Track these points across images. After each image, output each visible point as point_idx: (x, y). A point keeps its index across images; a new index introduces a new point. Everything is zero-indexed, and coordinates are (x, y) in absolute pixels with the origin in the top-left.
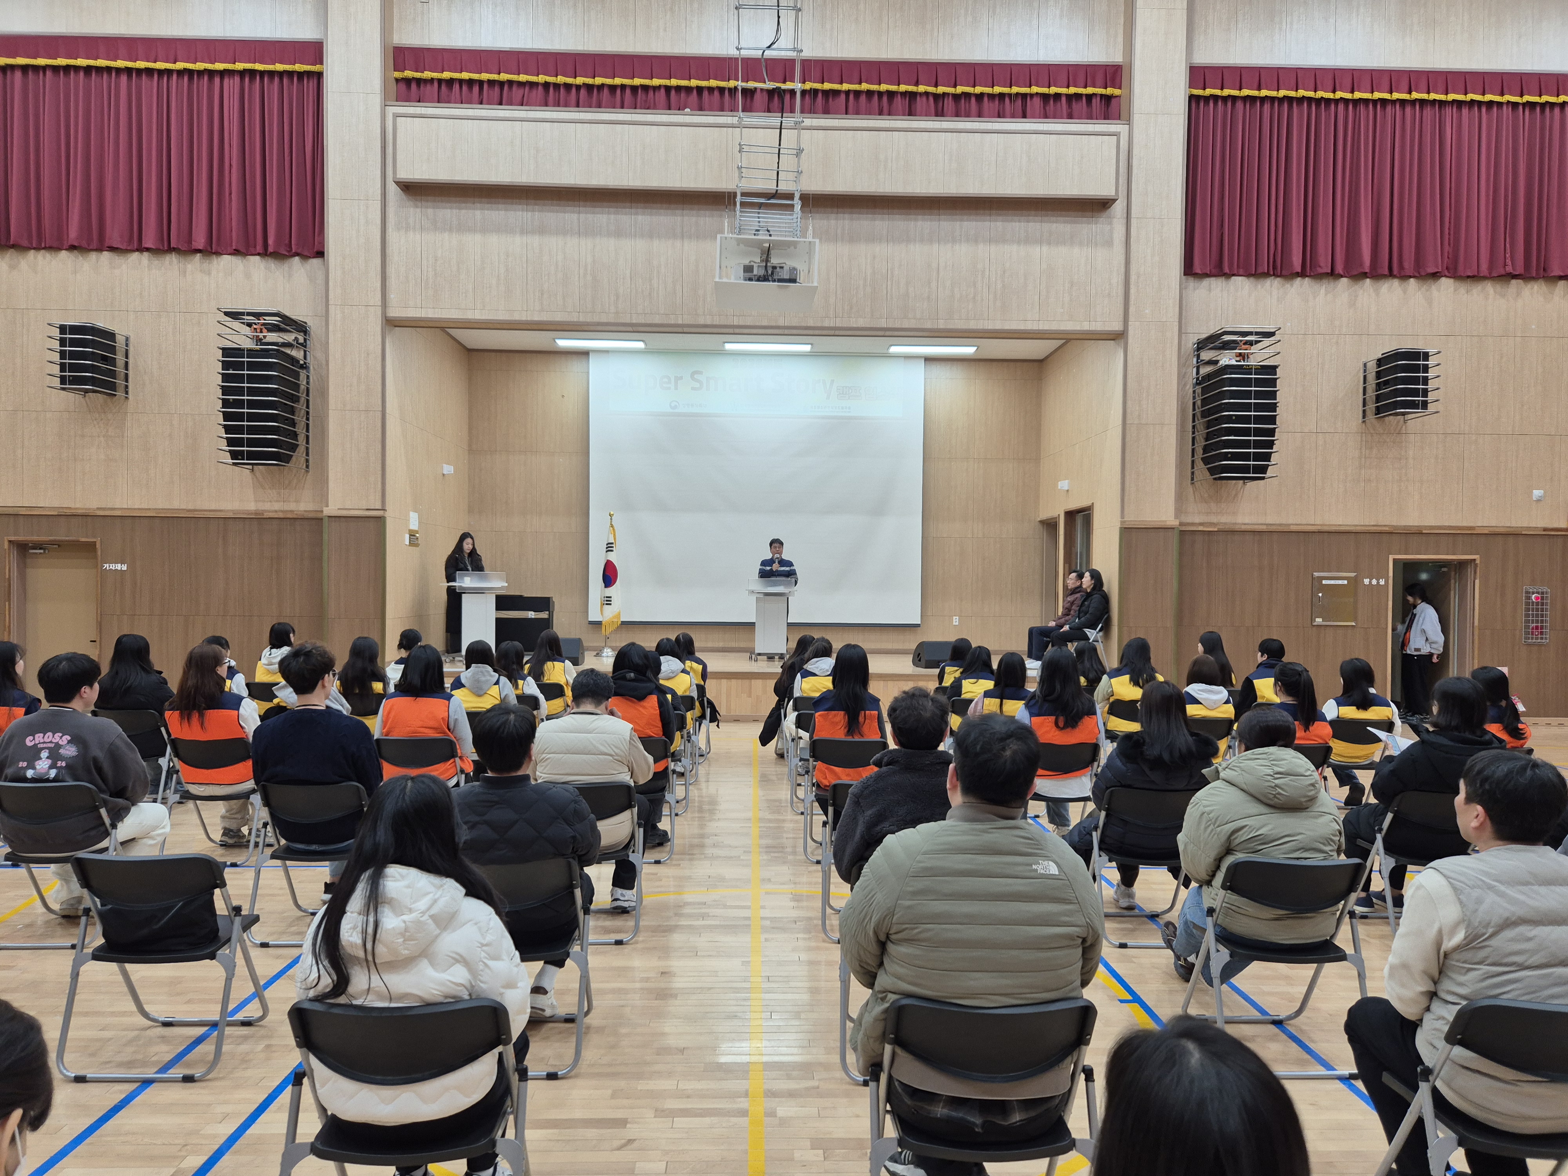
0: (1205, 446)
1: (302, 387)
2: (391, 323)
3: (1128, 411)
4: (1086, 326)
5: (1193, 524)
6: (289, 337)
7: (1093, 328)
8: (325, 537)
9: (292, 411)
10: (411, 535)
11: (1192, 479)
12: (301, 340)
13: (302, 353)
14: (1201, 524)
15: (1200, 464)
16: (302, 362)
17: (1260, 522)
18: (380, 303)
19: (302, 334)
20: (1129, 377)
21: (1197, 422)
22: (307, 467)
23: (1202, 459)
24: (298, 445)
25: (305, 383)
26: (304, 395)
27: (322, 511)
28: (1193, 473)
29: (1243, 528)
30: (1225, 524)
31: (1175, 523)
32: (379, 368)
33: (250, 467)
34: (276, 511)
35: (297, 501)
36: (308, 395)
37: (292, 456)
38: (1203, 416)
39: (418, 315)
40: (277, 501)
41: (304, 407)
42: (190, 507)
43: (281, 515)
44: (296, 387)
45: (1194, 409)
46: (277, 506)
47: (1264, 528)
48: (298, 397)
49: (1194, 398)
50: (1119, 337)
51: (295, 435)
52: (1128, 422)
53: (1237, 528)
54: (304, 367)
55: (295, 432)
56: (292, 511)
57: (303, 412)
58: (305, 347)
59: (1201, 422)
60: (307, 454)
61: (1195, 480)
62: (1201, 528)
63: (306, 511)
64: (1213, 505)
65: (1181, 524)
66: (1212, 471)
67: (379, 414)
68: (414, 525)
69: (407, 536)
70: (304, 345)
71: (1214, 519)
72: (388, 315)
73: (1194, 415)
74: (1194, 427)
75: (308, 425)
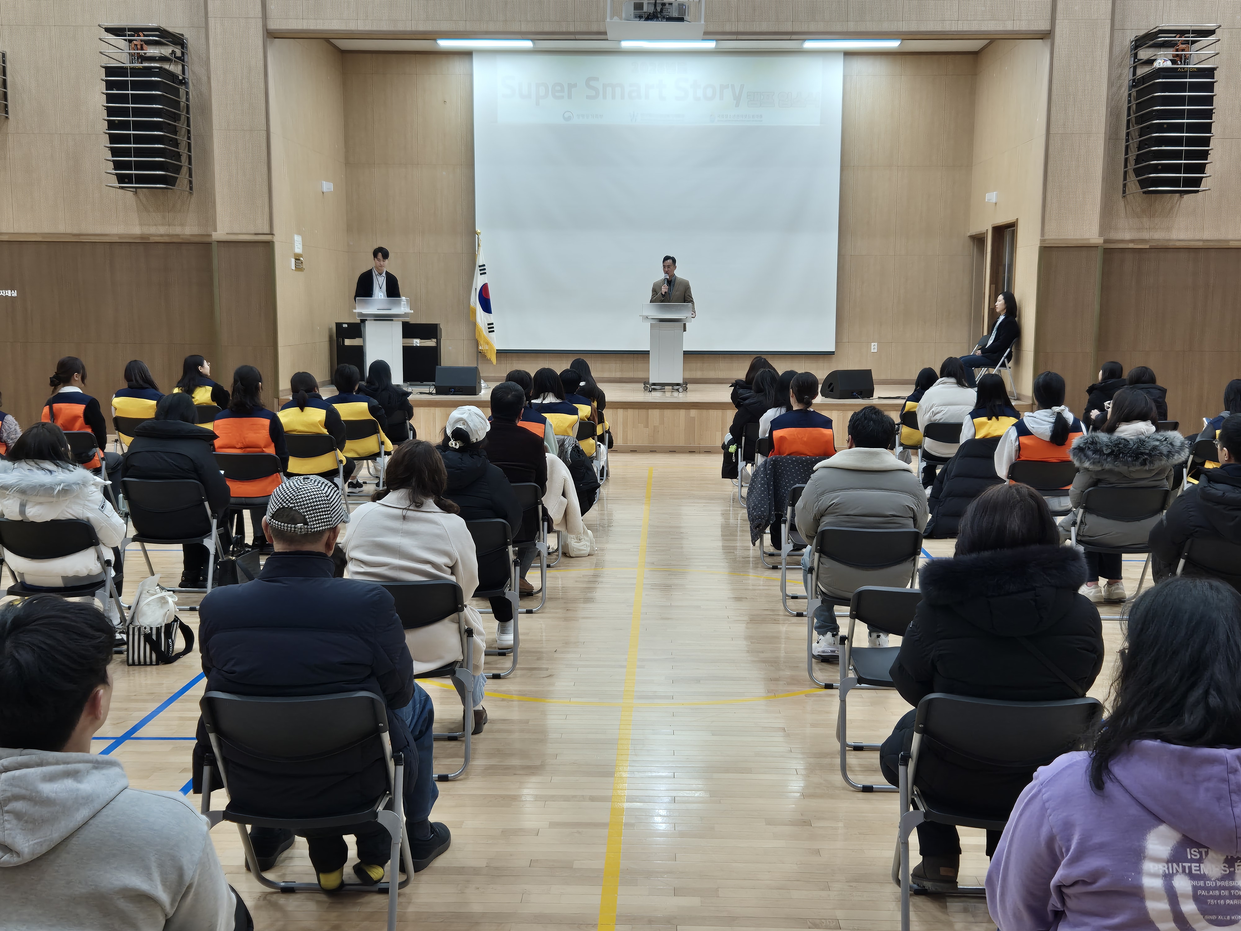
0: (1138, 155)
1: (182, 104)
2: (271, 35)
3: (1053, 118)
4: (1009, 26)
5: (1122, 241)
6: (166, 51)
7: (1016, 28)
8: (215, 262)
9: (175, 131)
10: (296, 259)
11: (1124, 192)
12: (179, 54)
13: (180, 67)
14: (1132, 241)
15: (1132, 176)
16: (181, 78)
17: (1197, 238)
18: (260, 15)
19: (179, 47)
20: (1054, 81)
21: (1131, 129)
22: (191, 188)
23: (1135, 170)
24: (181, 166)
25: (184, 99)
26: (184, 113)
27: (210, 235)
28: (1125, 186)
29: (1178, 244)
30: (1159, 240)
31: (1098, 240)
32: (262, 85)
33: (134, 190)
34: (162, 236)
35: (182, 225)
36: (188, 112)
37: (177, 178)
38: (1137, 123)
39: (300, 27)
40: (163, 225)
41: (185, 126)
42: (75, 231)
43: (167, 239)
44: (176, 104)
45: (1129, 115)
46: (162, 230)
47: (1200, 244)
48: (179, 115)
49: (1129, 102)
50: (1046, 36)
51: (178, 156)
52: (1052, 132)
53: (1171, 244)
54: (183, 82)
55: (179, 152)
56: (178, 235)
57: (184, 131)
58: (183, 61)
59: (1135, 129)
60: (190, 176)
61: (1127, 192)
62: (1131, 246)
63: (192, 235)
64: (1145, 220)
65: (1106, 241)
66: (1144, 184)
67: (264, 134)
68: (298, 249)
69: (293, 260)
70: (181, 59)
71: (1146, 235)
72: (269, 27)
73: (1128, 121)
74: (1128, 134)
75: (189, 144)
